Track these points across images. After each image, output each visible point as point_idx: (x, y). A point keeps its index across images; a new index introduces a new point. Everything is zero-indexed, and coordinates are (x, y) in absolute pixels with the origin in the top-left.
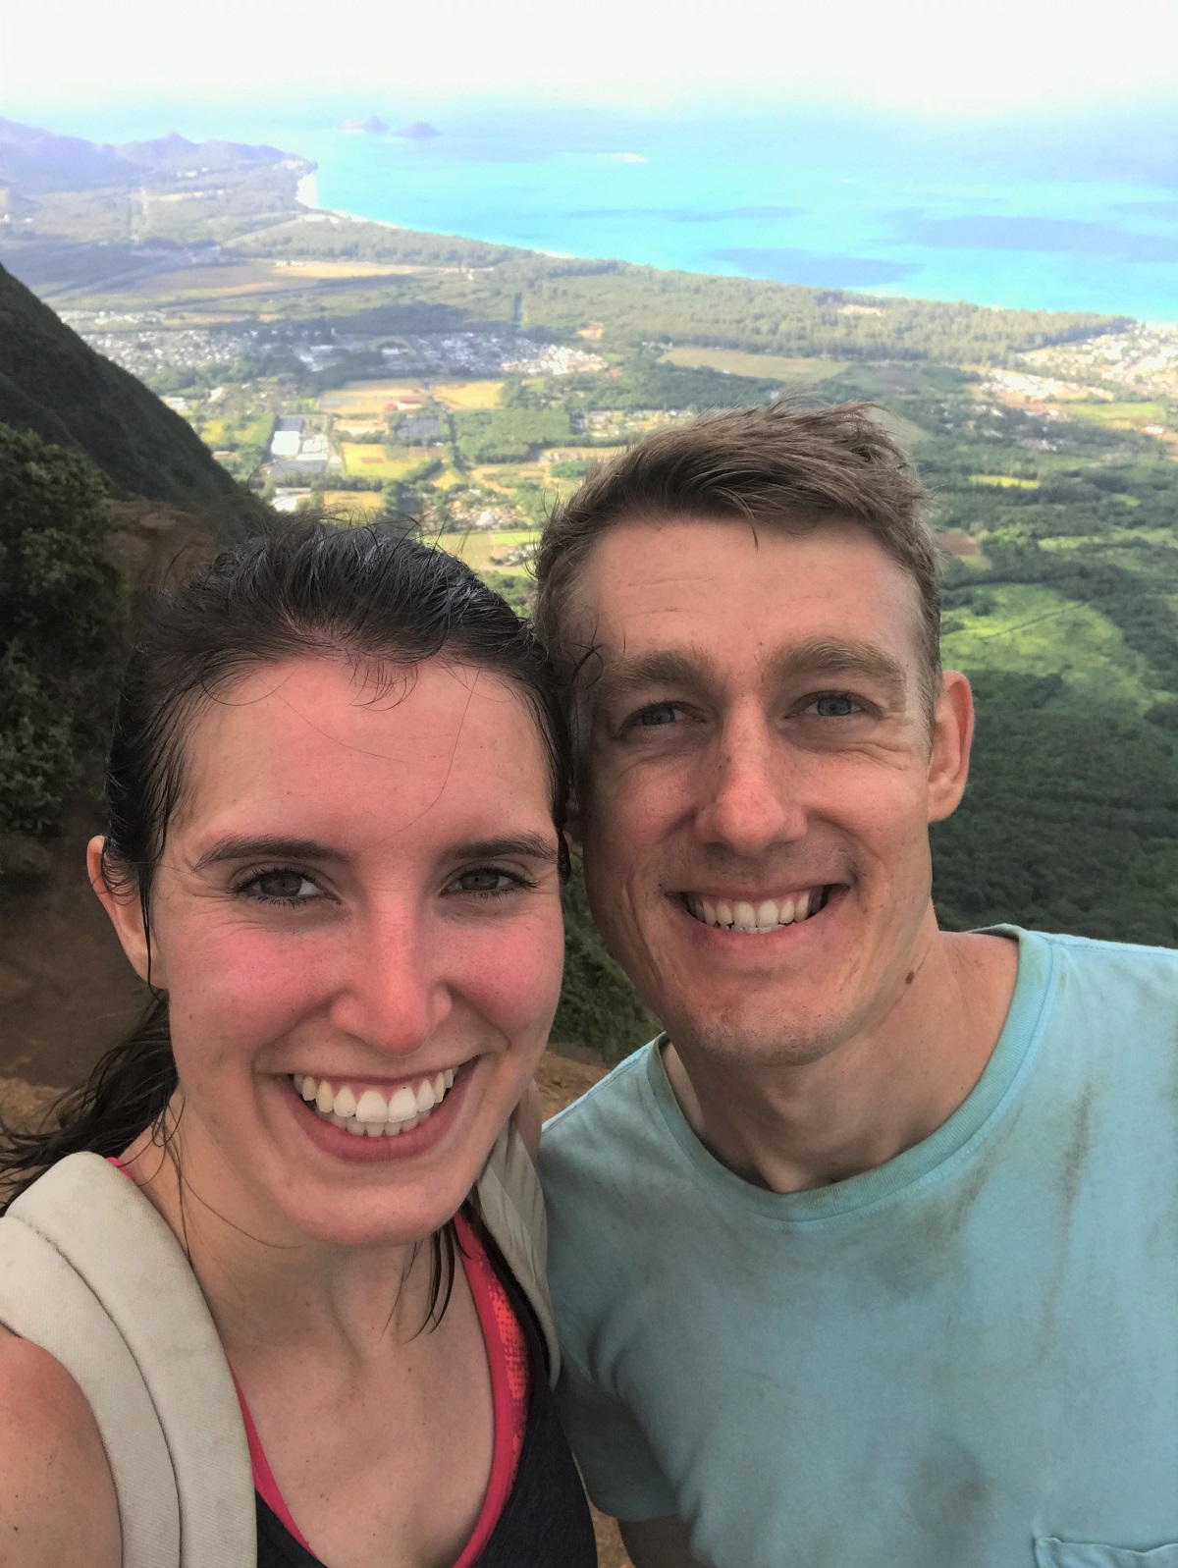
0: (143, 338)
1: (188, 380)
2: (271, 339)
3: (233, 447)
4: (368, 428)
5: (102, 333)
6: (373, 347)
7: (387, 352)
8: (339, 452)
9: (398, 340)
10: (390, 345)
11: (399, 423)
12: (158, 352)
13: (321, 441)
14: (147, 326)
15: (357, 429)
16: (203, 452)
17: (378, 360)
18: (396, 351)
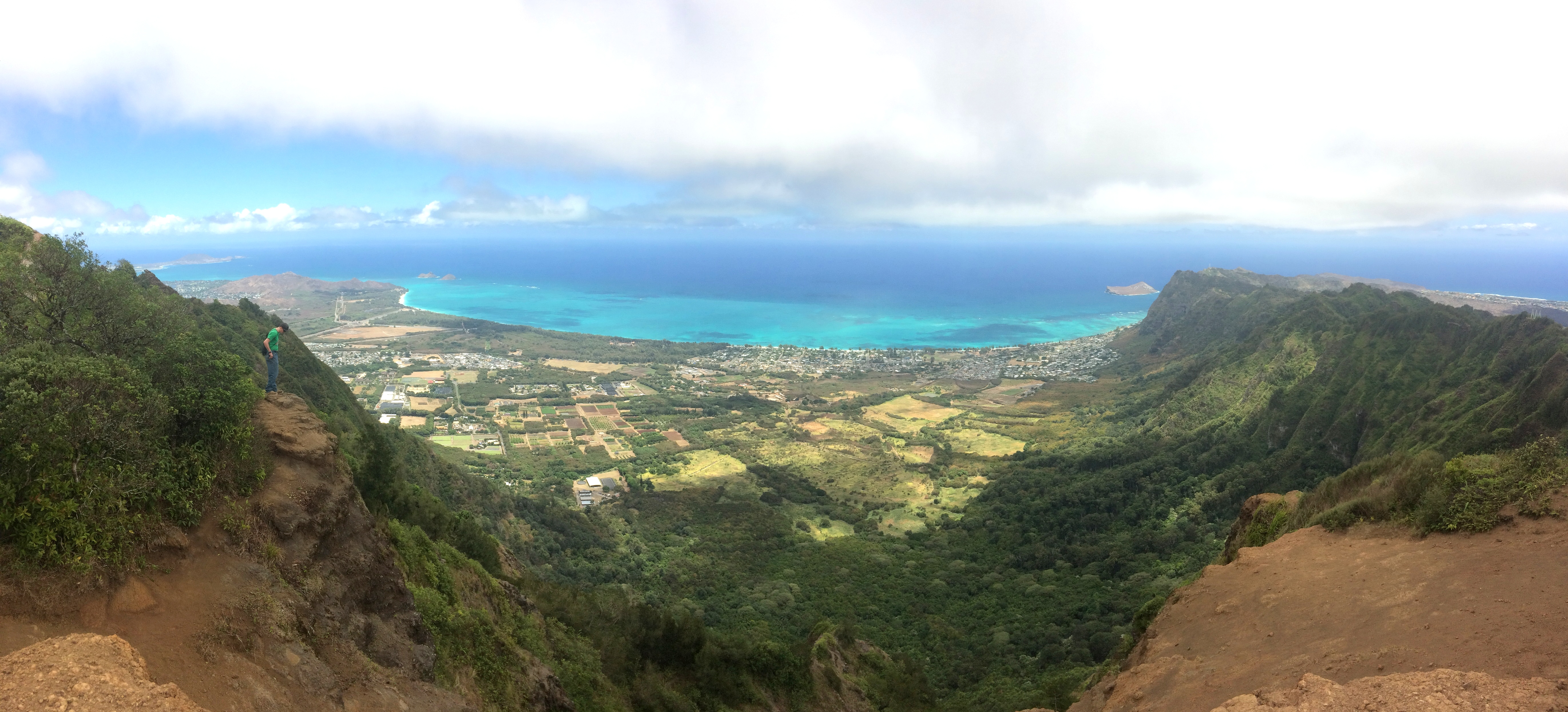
0: (335, 353)
1: (352, 370)
2: (386, 355)
3: (365, 396)
4: (420, 390)
5: (320, 351)
6: (426, 359)
7: (431, 360)
8: (409, 400)
9: (436, 355)
10: (433, 358)
11: (433, 387)
12: (341, 359)
13: (402, 395)
14: (337, 349)
15: (417, 391)
16: (353, 398)
17: (428, 363)
18: (435, 360)
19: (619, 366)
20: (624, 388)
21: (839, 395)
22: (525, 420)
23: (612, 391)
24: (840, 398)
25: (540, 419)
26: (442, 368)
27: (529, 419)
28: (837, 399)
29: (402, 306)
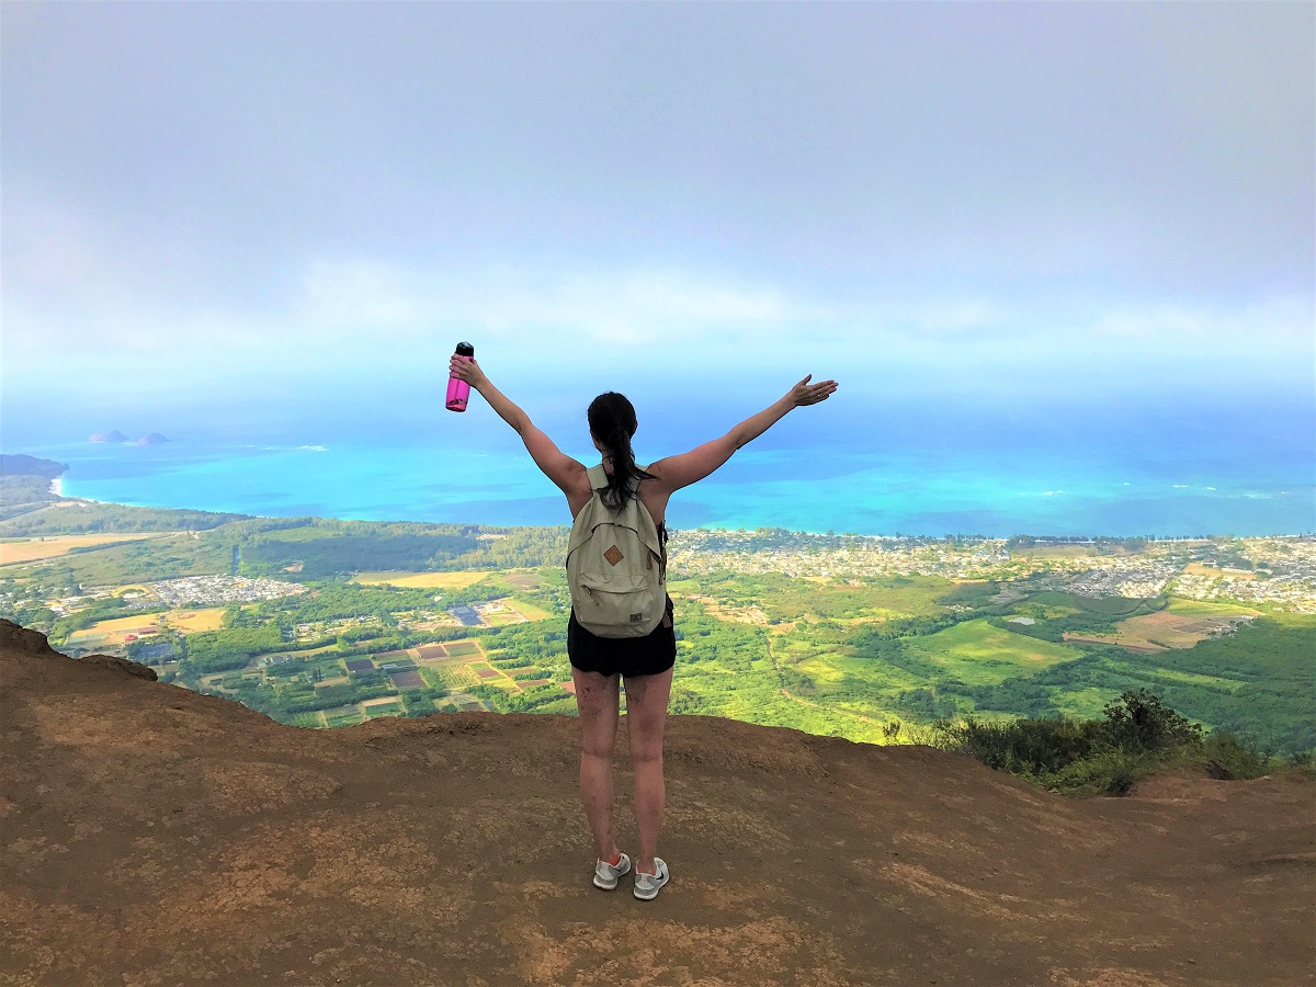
6: (116, 594)
7: (127, 596)
9: (137, 587)
10: (132, 591)
11: (138, 649)
17: (122, 603)
18: (135, 595)
19: (484, 575)
20: (493, 614)
21: (861, 615)
22: (316, 685)
23: (472, 618)
24: (863, 620)
25: (343, 680)
26: (154, 610)
27: (325, 683)
28: (858, 621)
29: (59, 499)
